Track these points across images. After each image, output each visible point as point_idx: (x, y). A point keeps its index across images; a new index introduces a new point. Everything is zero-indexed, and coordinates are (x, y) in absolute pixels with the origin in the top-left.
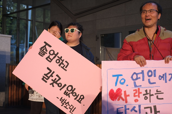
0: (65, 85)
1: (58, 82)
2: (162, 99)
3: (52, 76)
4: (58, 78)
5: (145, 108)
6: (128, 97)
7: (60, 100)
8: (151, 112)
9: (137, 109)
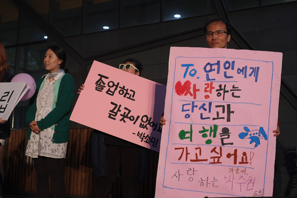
0: (138, 117)
1: (129, 116)
2: (239, 97)
3: (120, 111)
4: (127, 112)
5: (216, 106)
6: (197, 92)
7: (138, 135)
8: (224, 112)
9: (207, 107)
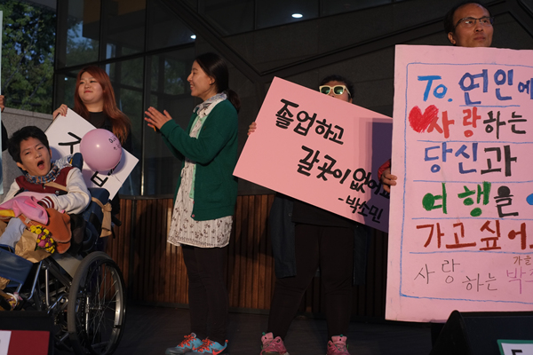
0: (348, 171)
1: (333, 169)
2: (524, 132)
3: (318, 161)
4: (329, 162)
5: (486, 150)
6: (450, 126)
7: (347, 202)
8: (499, 160)
9: (469, 151)
